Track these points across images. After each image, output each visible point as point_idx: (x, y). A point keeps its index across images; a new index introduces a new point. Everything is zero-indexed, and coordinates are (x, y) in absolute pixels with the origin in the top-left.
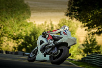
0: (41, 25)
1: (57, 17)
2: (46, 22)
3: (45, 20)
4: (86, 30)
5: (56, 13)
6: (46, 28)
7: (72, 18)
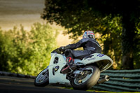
0: (8, 32)
1: (30, 21)
2: (15, 28)
3: (14, 25)
4: (70, 37)
5: (29, 16)
6: (16, 36)
7: (50, 22)
